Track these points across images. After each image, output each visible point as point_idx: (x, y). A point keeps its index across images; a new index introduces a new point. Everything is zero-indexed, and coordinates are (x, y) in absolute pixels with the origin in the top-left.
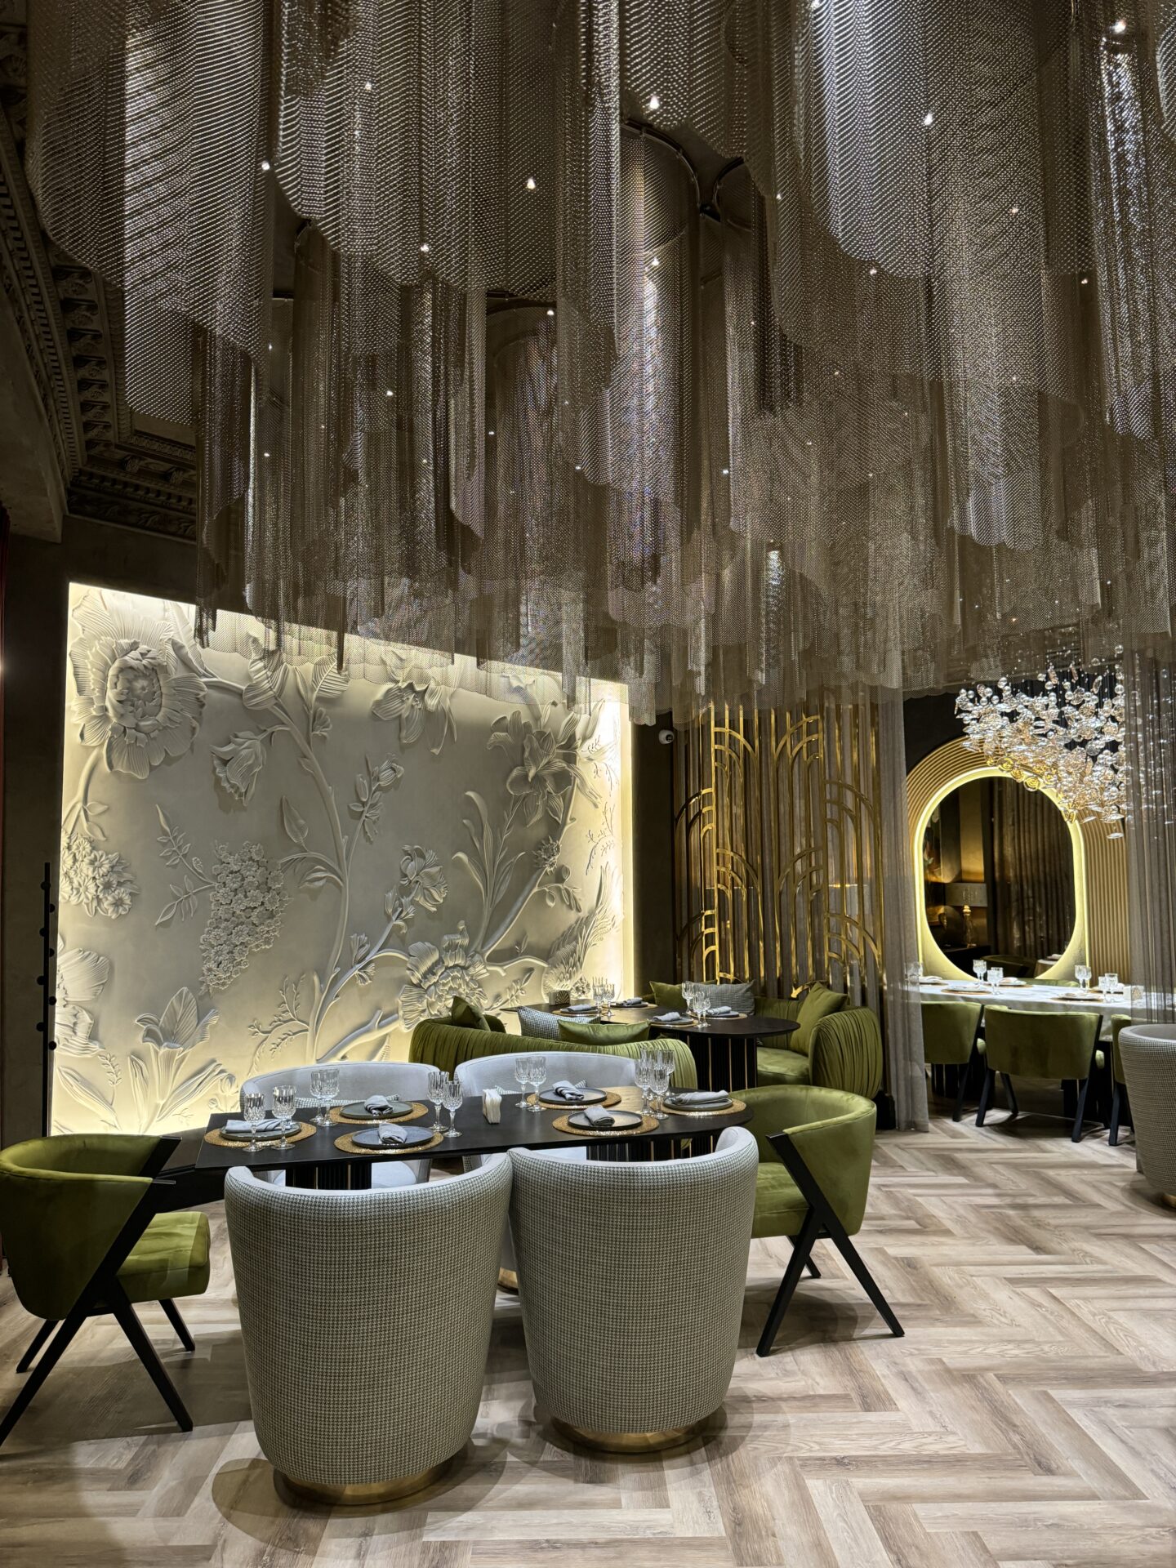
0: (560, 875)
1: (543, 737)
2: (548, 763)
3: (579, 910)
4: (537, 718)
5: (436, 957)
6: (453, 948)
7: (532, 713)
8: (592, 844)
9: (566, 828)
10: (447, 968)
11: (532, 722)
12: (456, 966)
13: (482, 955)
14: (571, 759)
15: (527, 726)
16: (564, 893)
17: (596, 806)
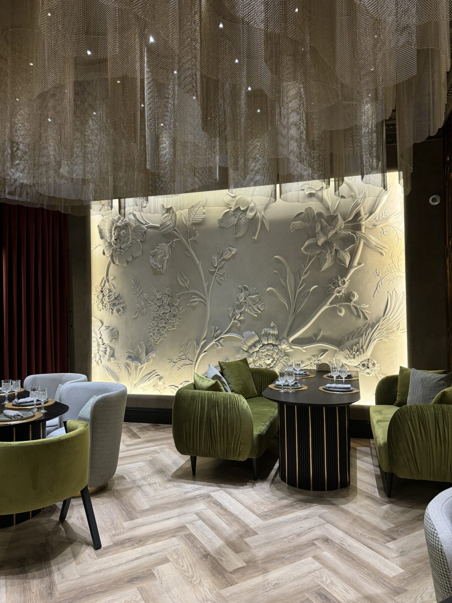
0: (348, 298)
1: (332, 219)
2: (336, 233)
3: (366, 318)
4: (328, 209)
5: (257, 338)
6: (267, 335)
8: (378, 278)
9: (352, 271)
10: (264, 345)
11: (323, 211)
12: (268, 344)
13: (287, 340)
14: (358, 227)
15: (320, 215)
16: (352, 307)
17: (382, 254)
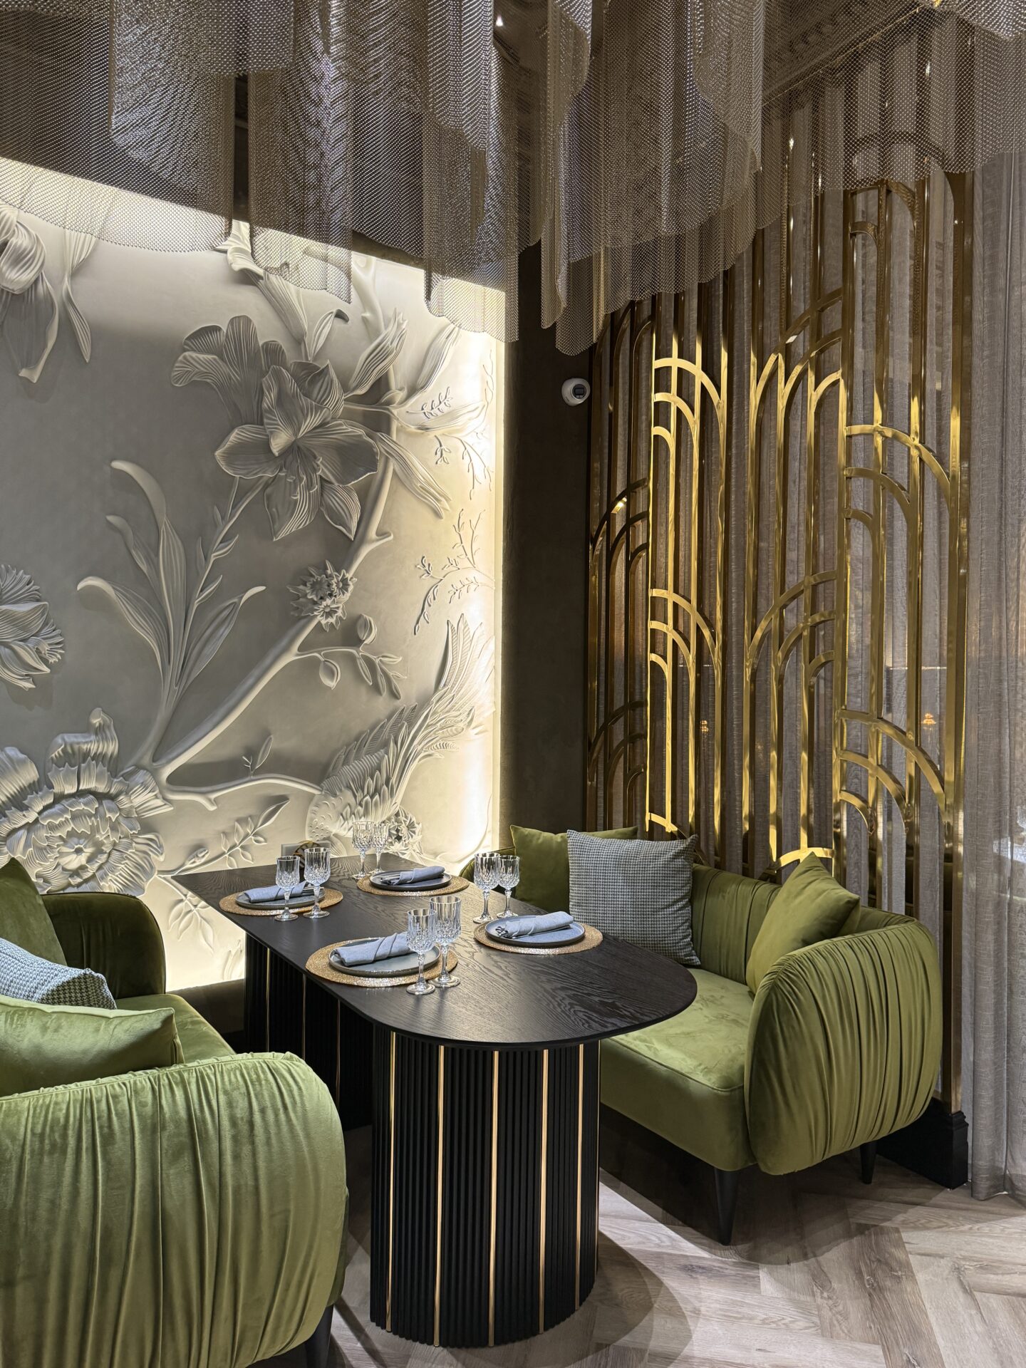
0: (351, 633)
1: (311, 375)
2: (322, 425)
3: (394, 695)
4: (298, 340)
5: (30, 774)
6: (76, 760)
7: (287, 326)
8: (427, 582)
9: (365, 551)
10: (59, 798)
11: (285, 345)
12: (80, 794)
13: (154, 773)
14: (380, 423)
15: (273, 351)
16: (362, 665)
17: (437, 514)
